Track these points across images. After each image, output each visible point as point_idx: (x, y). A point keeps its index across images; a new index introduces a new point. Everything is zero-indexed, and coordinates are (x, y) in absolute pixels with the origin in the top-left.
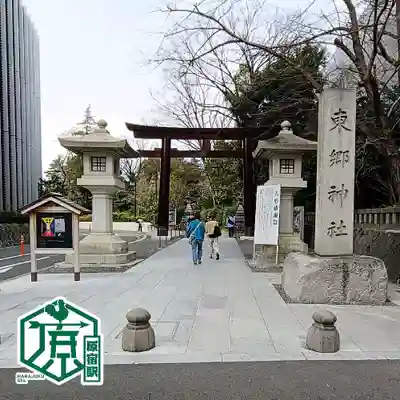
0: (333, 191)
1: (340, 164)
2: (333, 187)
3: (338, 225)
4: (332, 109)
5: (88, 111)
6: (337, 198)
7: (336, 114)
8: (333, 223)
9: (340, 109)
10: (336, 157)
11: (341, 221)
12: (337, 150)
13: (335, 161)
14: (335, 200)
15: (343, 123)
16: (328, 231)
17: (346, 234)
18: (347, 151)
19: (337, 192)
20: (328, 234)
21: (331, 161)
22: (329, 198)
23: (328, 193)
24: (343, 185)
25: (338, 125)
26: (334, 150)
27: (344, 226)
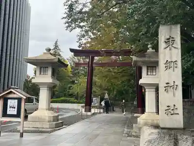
0: (168, 86)
1: (172, 69)
2: (167, 83)
3: (172, 108)
4: (165, 36)
5: (56, 43)
7: (168, 39)
8: (168, 106)
9: (170, 36)
10: (168, 65)
11: (174, 105)
12: (169, 60)
13: (168, 67)
14: (169, 92)
15: (173, 44)
16: (165, 111)
17: (178, 114)
18: (176, 61)
19: (171, 87)
20: (165, 113)
21: (166, 67)
22: (165, 91)
23: (164, 87)
24: (174, 82)
25: (169, 45)
26: (167, 61)
27: (177, 109)
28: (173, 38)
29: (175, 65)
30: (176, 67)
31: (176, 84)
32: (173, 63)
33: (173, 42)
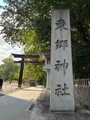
4: (56, 19)
7: (58, 21)
8: (59, 86)
9: (61, 19)
10: (59, 44)
11: (65, 84)
12: (60, 40)
13: (59, 46)
14: (59, 70)
15: (63, 25)
16: (56, 91)
17: (69, 94)
20: (56, 94)
21: (56, 46)
22: (56, 69)
23: (55, 65)
24: (65, 60)
25: (60, 27)
26: (58, 40)
27: (67, 88)
28: (63, 20)
29: (66, 44)
30: (67, 46)
31: (66, 62)
32: (63, 42)
33: (63, 23)
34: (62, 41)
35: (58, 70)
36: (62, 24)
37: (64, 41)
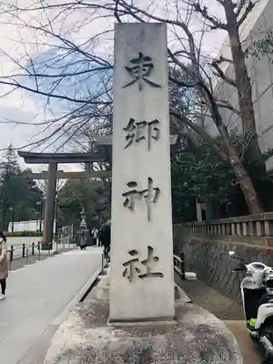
0: (133, 191)
1: (144, 143)
2: (132, 184)
3: (143, 255)
4: (126, 55)
6: (140, 204)
7: (133, 61)
8: (133, 253)
9: (141, 54)
10: (135, 132)
11: (150, 248)
13: (135, 138)
14: (135, 208)
15: (148, 74)
16: (124, 268)
17: (160, 275)
18: (156, 122)
19: (141, 193)
20: (124, 274)
21: (127, 138)
22: (125, 204)
23: (123, 195)
24: (150, 180)
25: (137, 78)
26: (132, 121)
27: (157, 258)
28: (148, 59)
30: (154, 138)
31: (154, 185)
32: (147, 126)
33: (147, 68)
34: (145, 123)
35: (131, 208)
36: (144, 70)
37: (150, 124)
